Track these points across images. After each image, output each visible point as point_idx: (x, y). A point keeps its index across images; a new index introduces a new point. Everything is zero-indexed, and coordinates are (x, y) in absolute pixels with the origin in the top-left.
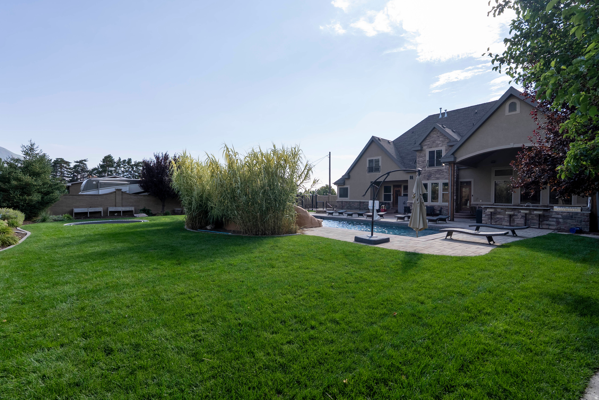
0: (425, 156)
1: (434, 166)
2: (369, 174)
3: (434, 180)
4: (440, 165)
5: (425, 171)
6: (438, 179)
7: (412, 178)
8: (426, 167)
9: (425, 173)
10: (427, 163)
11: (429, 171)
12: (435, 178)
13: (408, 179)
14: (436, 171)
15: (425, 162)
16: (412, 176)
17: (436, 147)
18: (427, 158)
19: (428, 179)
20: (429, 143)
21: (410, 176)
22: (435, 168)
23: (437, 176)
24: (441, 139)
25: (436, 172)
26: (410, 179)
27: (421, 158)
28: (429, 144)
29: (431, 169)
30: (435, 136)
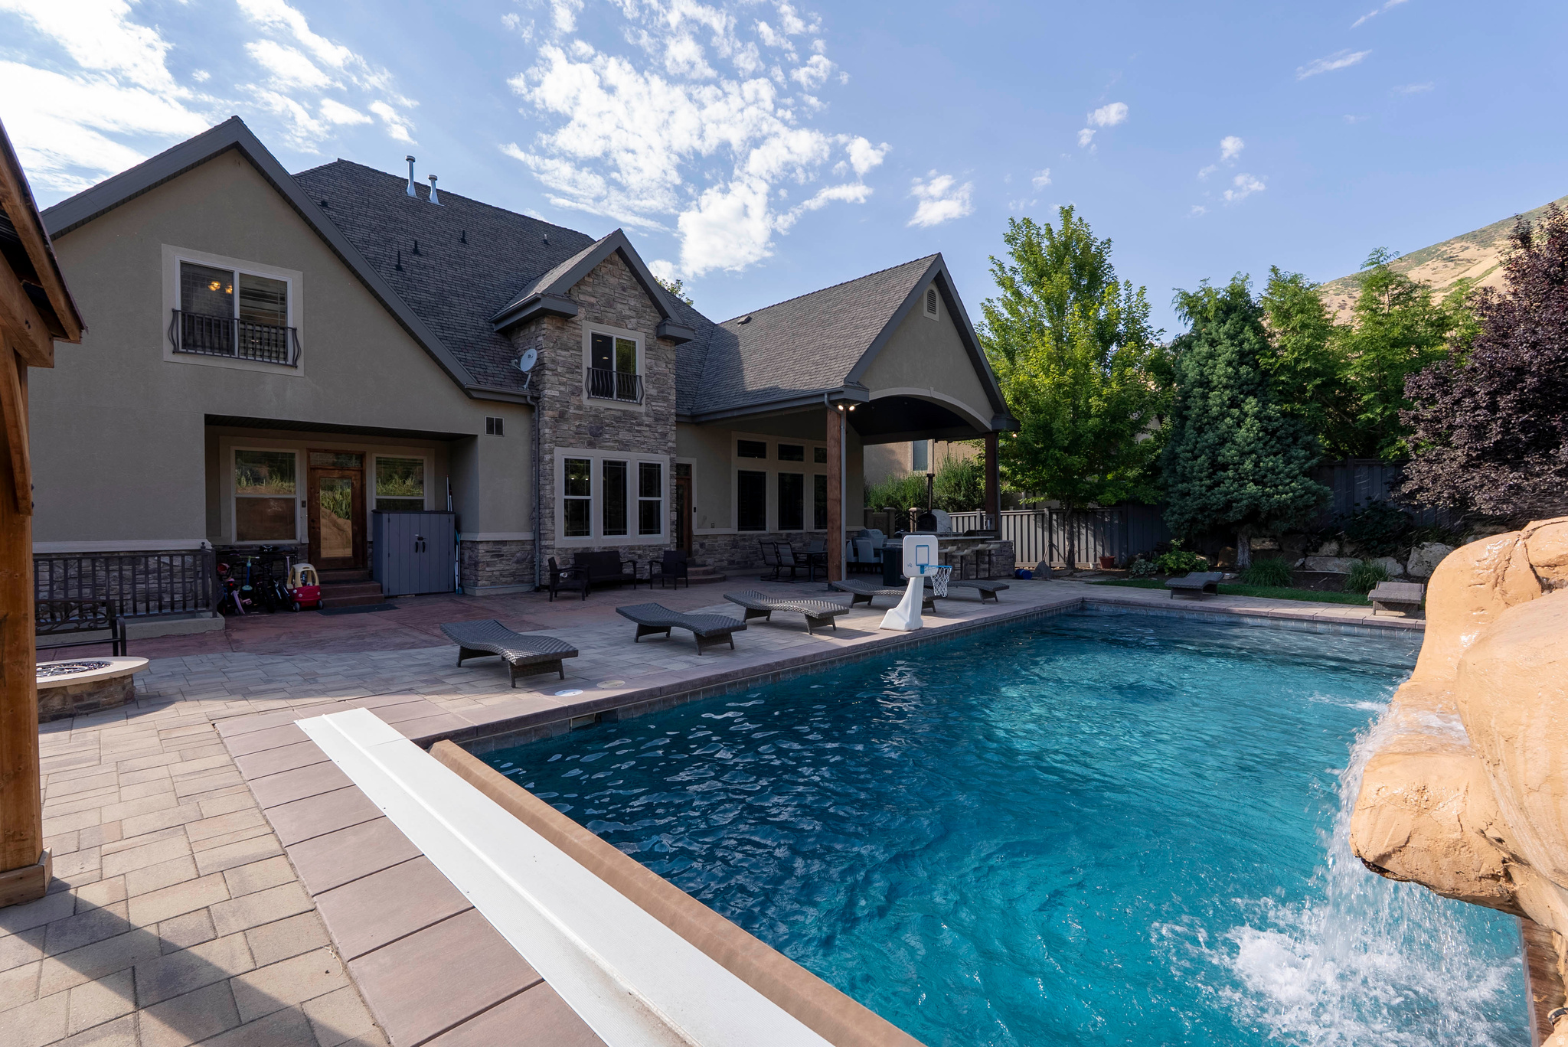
0: (580, 349)
1: (611, 396)
2: (189, 360)
3: (612, 448)
4: (629, 397)
5: (579, 408)
6: (625, 446)
7: (500, 431)
8: (585, 395)
9: (579, 417)
10: (584, 378)
11: (593, 413)
12: (616, 441)
13: (479, 428)
14: (620, 418)
15: (581, 374)
16: (499, 422)
17: (617, 325)
18: (587, 361)
19: (591, 445)
20: (593, 300)
21: (490, 421)
22: (613, 406)
23: (624, 435)
24: (632, 303)
25: (618, 419)
26: (490, 430)
27: (564, 353)
28: (592, 305)
29: (601, 404)
30: (613, 281)
